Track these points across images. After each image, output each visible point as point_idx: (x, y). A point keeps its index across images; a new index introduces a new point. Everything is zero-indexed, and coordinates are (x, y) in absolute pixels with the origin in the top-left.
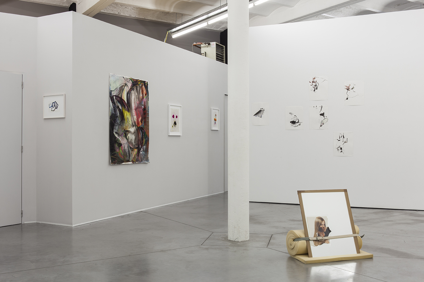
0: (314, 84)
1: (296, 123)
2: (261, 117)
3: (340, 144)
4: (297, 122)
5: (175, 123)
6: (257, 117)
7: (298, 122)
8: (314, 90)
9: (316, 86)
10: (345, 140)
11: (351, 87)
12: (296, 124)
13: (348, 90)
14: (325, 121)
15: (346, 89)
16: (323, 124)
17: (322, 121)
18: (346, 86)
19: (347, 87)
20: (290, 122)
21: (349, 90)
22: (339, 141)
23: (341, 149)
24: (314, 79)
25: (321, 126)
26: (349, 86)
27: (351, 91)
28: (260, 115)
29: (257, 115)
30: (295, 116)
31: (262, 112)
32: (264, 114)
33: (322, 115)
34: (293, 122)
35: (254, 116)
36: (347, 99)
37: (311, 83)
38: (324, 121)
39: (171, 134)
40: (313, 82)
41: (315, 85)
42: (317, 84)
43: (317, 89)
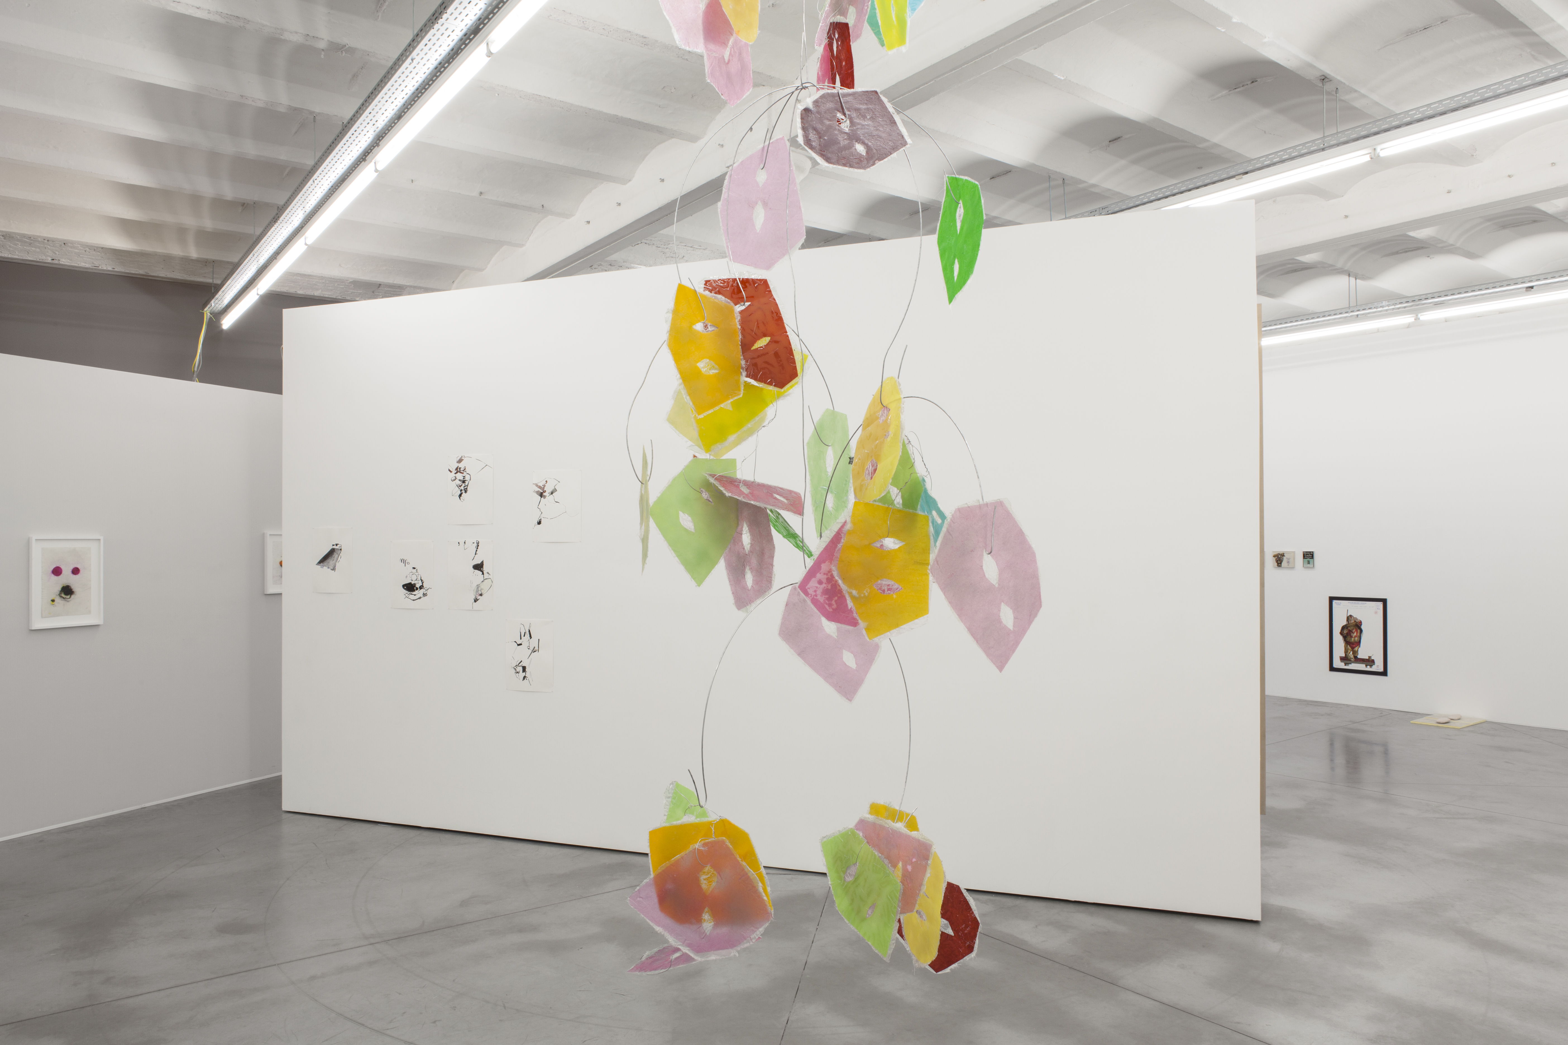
0: (460, 476)
1: (417, 589)
2: (334, 569)
3: (522, 654)
4: (418, 586)
5: (67, 591)
6: (325, 570)
7: (421, 587)
8: (460, 495)
9: (464, 482)
10: (534, 643)
11: (548, 489)
12: (416, 592)
13: (541, 495)
14: (485, 586)
15: (537, 492)
16: (481, 595)
17: (478, 586)
18: (537, 485)
19: (540, 487)
20: (404, 586)
21: (545, 497)
22: (519, 645)
23: (524, 669)
24: (460, 461)
25: (475, 601)
26: (544, 486)
27: (549, 498)
28: (331, 562)
29: (325, 563)
30: (414, 568)
31: (335, 555)
32: (342, 561)
33: (479, 567)
34: (410, 587)
35: (319, 567)
36: (539, 523)
37: (453, 474)
38: (482, 586)
39: (38, 623)
40: (458, 470)
41: (462, 478)
42: (467, 478)
43: (466, 492)
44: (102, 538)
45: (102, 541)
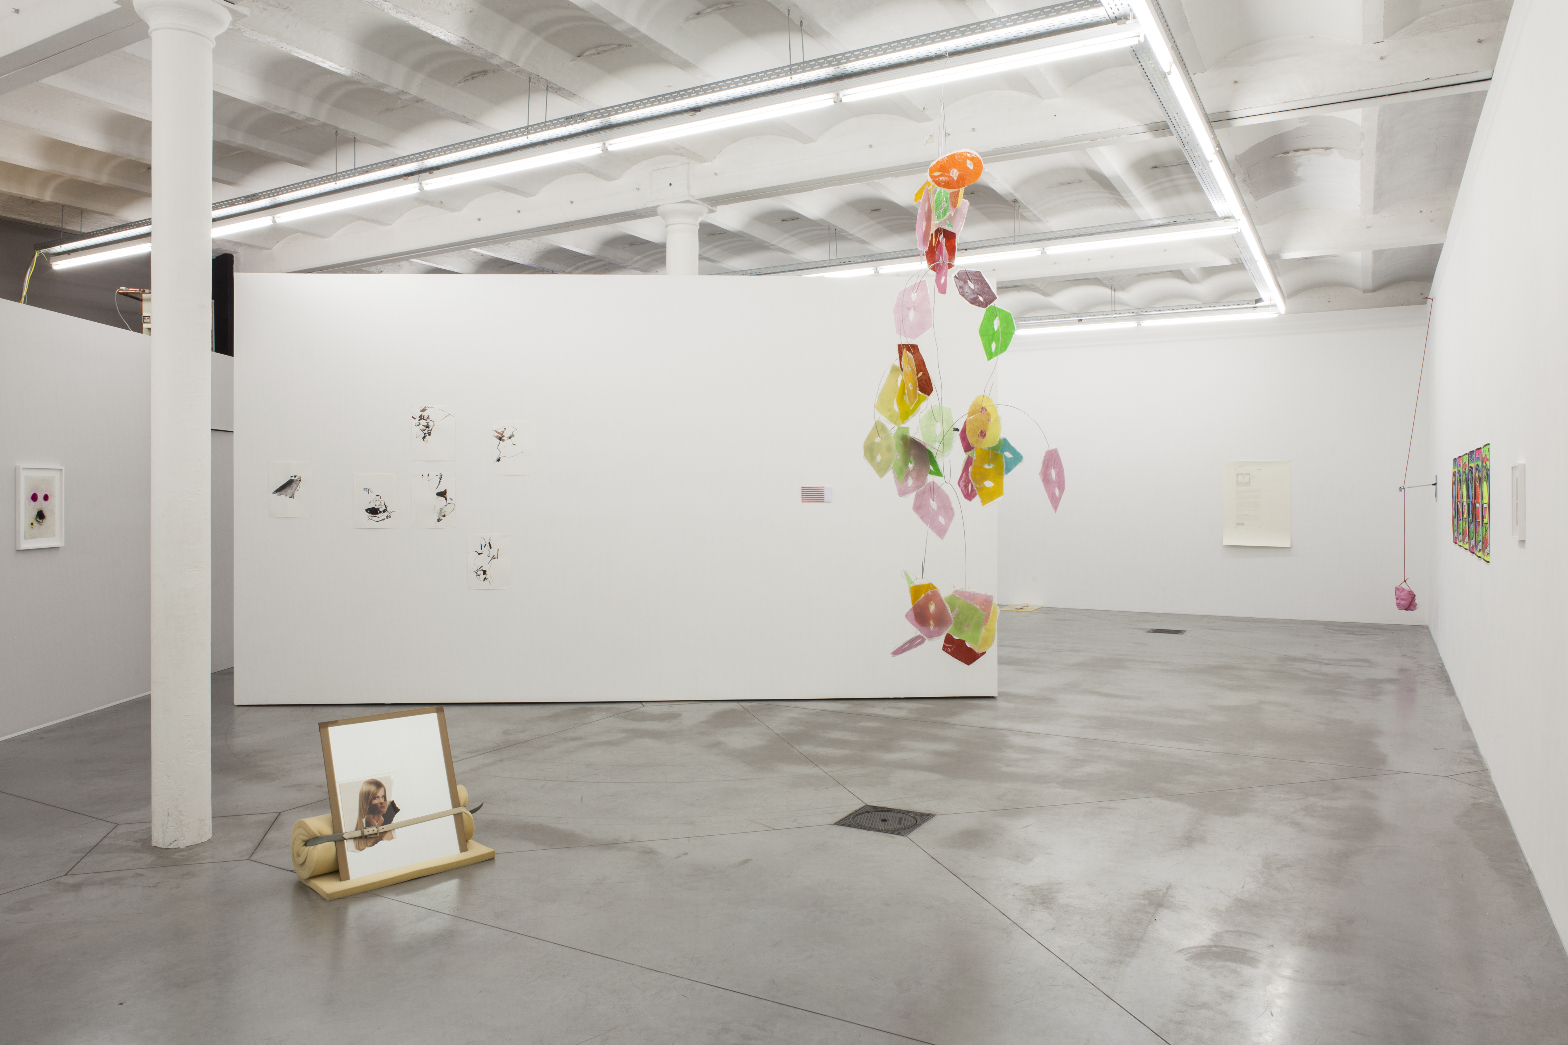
0: (423, 422)
1: (380, 512)
2: (292, 497)
3: (483, 561)
4: (381, 510)
5: (41, 515)
6: (282, 498)
7: (384, 511)
8: (424, 438)
9: (428, 427)
10: (493, 552)
11: (507, 434)
12: (379, 515)
13: (500, 439)
14: (447, 510)
15: (497, 437)
16: (444, 516)
17: (441, 509)
18: (496, 432)
19: (499, 433)
20: (367, 510)
21: (503, 440)
22: (479, 554)
23: (485, 572)
24: (424, 410)
25: (438, 521)
26: (503, 432)
27: (507, 442)
28: (289, 491)
29: (283, 492)
30: (378, 496)
31: (294, 485)
32: (301, 491)
33: (442, 494)
34: (373, 511)
35: (275, 495)
36: (499, 460)
37: (417, 421)
38: (445, 509)
39: (25, 545)
40: (421, 418)
41: (426, 424)
42: (431, 424)
43: (429, 435)
44: (63, 468)
45: (64, 471)
